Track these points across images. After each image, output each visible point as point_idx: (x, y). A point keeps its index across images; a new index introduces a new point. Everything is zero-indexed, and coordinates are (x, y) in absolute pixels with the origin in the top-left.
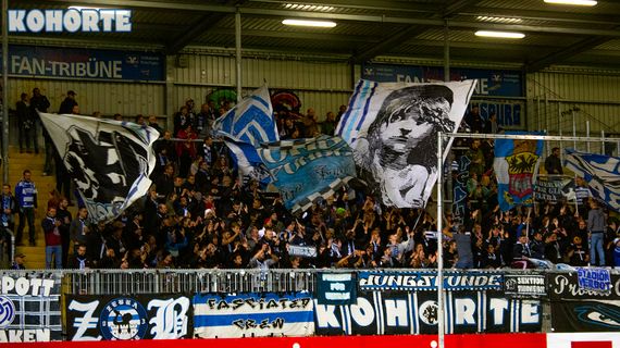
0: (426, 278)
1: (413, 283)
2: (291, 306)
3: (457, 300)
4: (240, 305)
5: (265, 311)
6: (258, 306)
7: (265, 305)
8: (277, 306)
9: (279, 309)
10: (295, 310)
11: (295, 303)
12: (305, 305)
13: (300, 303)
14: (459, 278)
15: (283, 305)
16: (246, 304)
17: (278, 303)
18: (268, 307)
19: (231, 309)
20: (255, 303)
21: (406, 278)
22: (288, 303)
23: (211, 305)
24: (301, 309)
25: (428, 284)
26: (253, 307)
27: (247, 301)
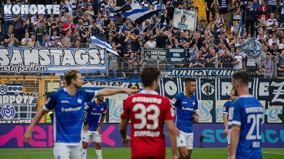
0: (204, 71)
1: (196, 74)
2: (112, 85)
3: (223, 83)
4: (86, 83)
6: (95, 84)
7: (99, 83)
11: (115, 83)
12: (120, 85)
13: (117, 84)
14: (222, 71)
15: (109, 84)
16: (89, 83)
17: (106, 83)
18: (101, 84)
21: (193, 71)
22: (111, 83)
25: (205, 74)
26: (93, 84)
27: (90, 81)
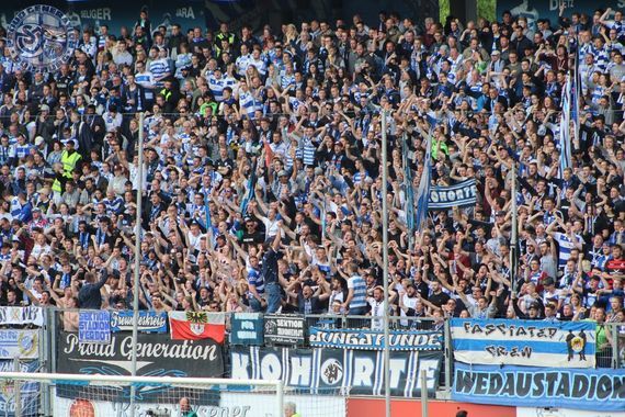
5: (515, 338)
8: (524, 333)
9: (527, 338)
10: (543, 339)
19: (484, 334)
20: (505, 330)
23: (466, 328)
24: (548, 340)
